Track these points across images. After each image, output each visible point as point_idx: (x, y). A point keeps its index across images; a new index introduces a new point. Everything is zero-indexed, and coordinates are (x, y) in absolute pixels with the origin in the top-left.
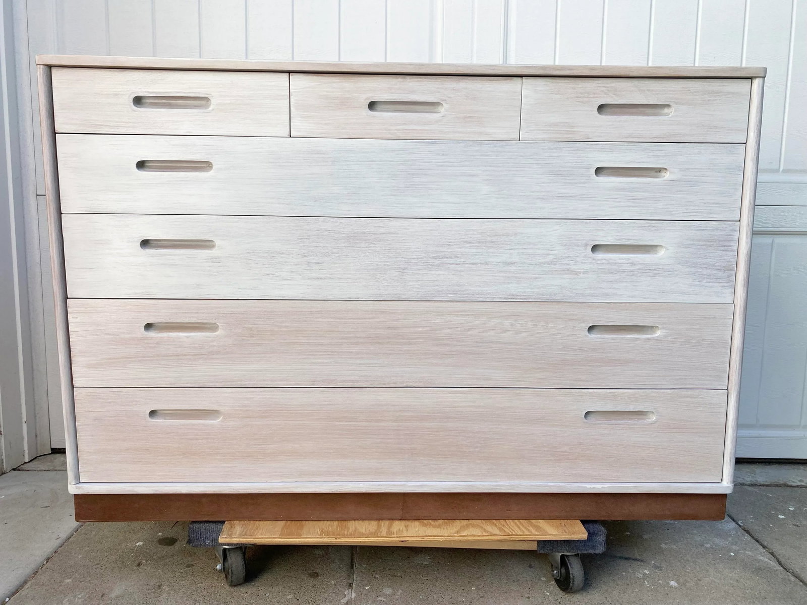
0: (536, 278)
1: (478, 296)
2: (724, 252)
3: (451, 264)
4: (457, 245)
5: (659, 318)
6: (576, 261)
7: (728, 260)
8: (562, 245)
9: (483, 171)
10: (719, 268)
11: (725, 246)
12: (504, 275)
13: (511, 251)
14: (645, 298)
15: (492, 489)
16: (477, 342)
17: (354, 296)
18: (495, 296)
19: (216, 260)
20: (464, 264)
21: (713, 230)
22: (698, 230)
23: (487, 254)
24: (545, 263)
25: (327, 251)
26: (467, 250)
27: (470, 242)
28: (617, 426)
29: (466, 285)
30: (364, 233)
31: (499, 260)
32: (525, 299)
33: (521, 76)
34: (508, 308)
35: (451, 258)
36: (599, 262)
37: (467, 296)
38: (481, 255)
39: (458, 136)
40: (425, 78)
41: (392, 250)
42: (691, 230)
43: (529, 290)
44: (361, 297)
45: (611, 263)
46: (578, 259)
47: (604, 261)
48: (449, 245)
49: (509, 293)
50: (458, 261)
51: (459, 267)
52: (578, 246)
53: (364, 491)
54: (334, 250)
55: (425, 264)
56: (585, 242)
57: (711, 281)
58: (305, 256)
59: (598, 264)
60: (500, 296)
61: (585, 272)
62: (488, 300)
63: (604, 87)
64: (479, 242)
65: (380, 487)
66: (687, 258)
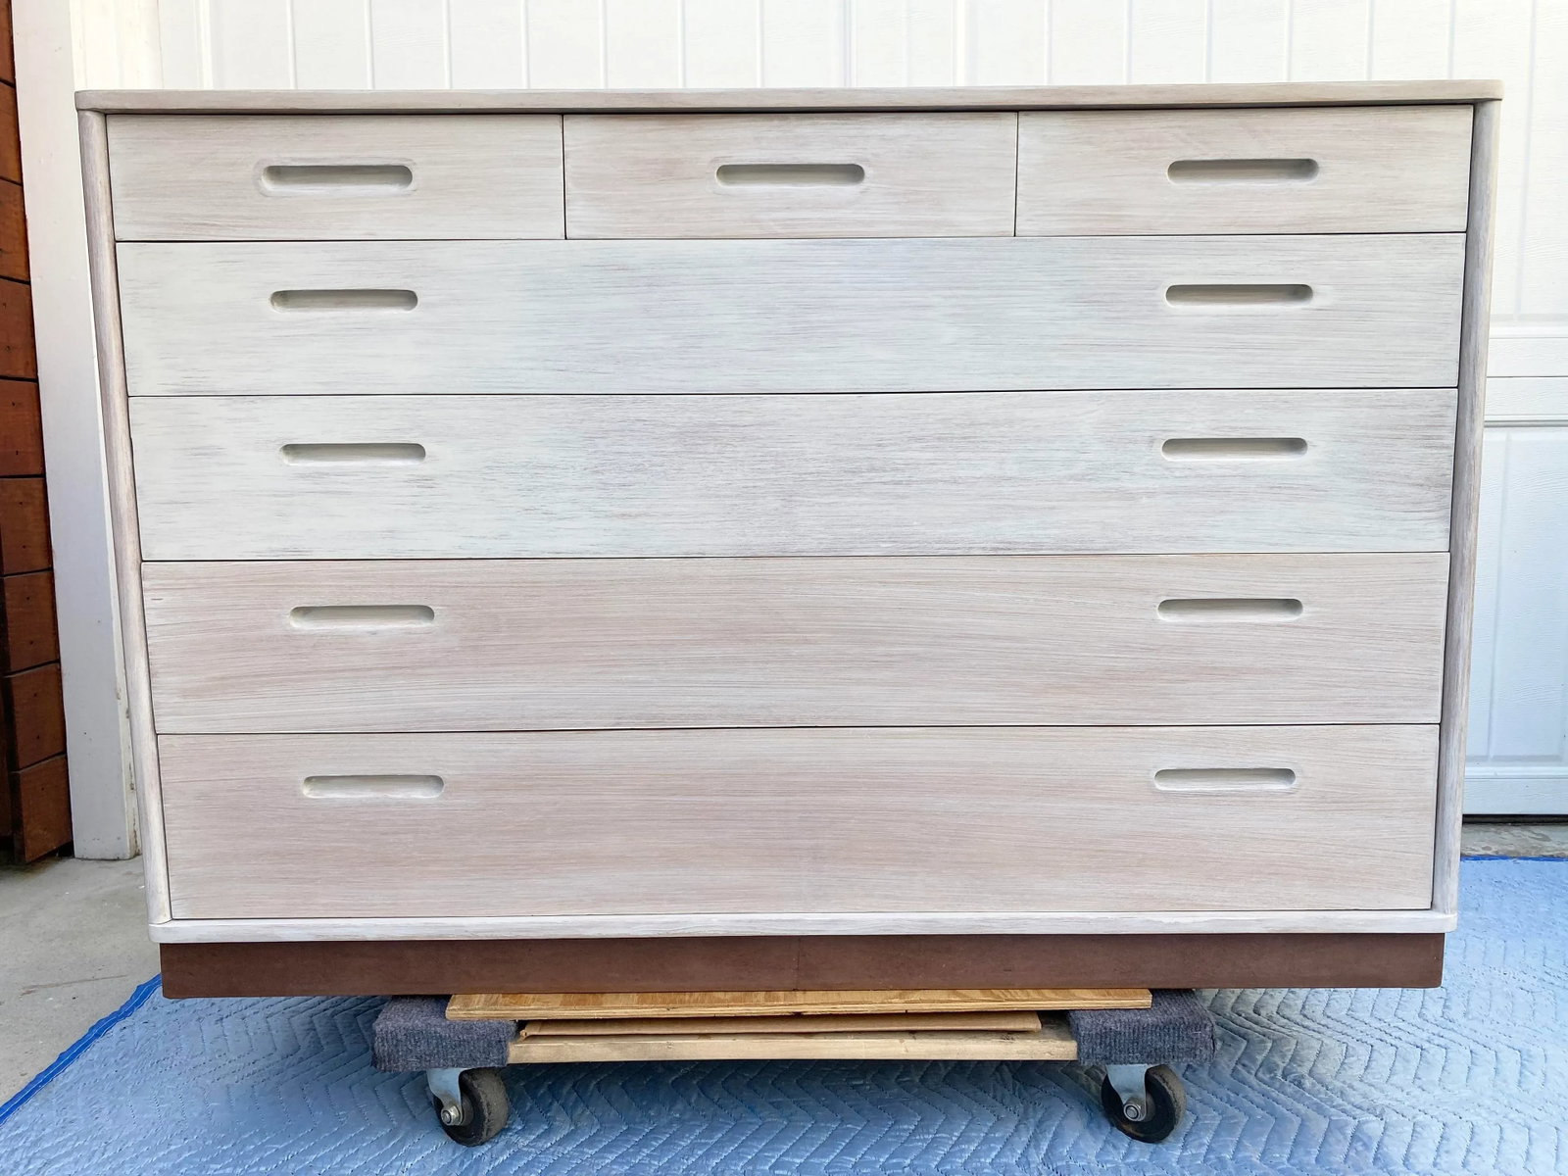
0: (1053, 508)
1: (938, 545)
2: (1429, 451)
3: (884, 483)
4: (896, 444)
5: (1301, 583)
6: (1133, 474)
7: (1436, 465)
8: (1103, 442)
9: (945, 297)
10: (1421, 482)
11: (1429, 438)
12: (991, 502)
13: (1003, 455)
14: (1271, 544)
15: (973, 927)
16: (939, 637)
17: (695, 550)
18: (971, 545)
19: (426, 482)
20: (909, 483)
21: (1404, 407)
22: (1373, 407)
23: (956, 462)
24: (1071, 477)
25: (639, 460)
26: (916, 454)
27: (918, 439)
28: (1219, 798)
29: (915, 523)
30: (713, 425)
31: (978, 474)
32: (1034, 550)
33: (1016, 110)
34: (999, 568)
35: (885, 471)
36: (1177, 474)
37: (917, 545)
38: (944, 464)
39: (890, 229)
40: (827, 118)
41: (768, 458)
42: (1360, 407)
43: (1040, 532)
44: (708, 550)
45: (1202, 476)
46: (1136, 469)
47: (1187, 473)
48: (880, 445)
49: (999, 539)
50: (899, 477)
51: (900, 490)
52: (1135, 442)
53: (721, 932)
54: (657, 460)
55: (834, 483)
56: (1148, 434)
57: (1403, 507)
58: (597, 472)
59: (1176, 477)
60: (982, 545)
61: (1150, 494)
62: (958, 552)
63: (1180, 127)
64: (939, 439)
65: (752, 925)
66: (1353, 463)
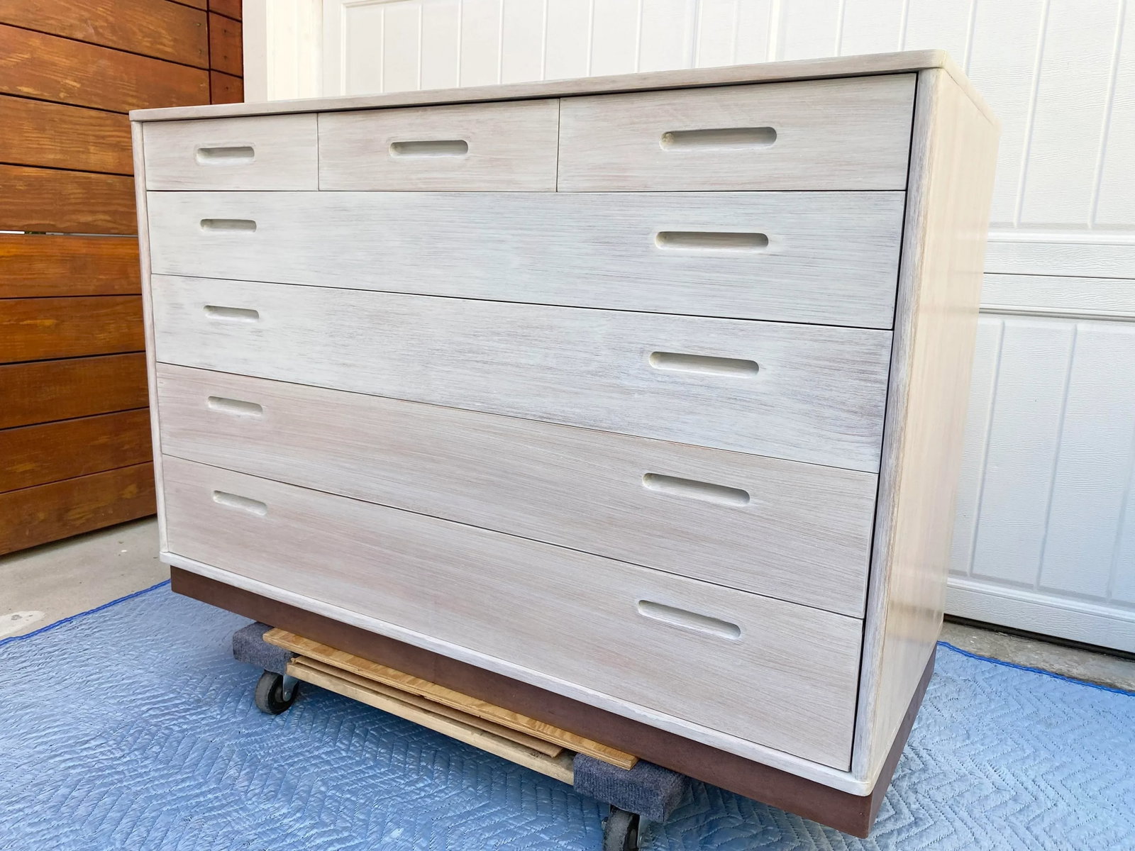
0: (576, 393)
1: (508, 409)
2: (863, 383)
3: (477, 362)
4: (484, 336)
5: (747, 477)
6: (629, 375)
7: (869, 397)
8: (609, 349)
9: (513, 235)
10: (854, 409)
11: (863, 372)
12: (539, 383)
13: (547, 351)
14: (726, 443)
15: (517, 675)
16: (505, 472)
17: (378, 391)
18: (527, 412)
19: (258, 332)
20: (492, 363)
21: (843, 343)
22: (816, 341)
23: (518, 352)
24: (589, 372)
25: (351, 331)
26: (495, 344)
27: (498, 334)
29: (495, 392)
30: (386, 312)
31: (531, 362)
32: (564, 421)
33: (558, 97)
34: (542, 431)
35: (478, 353)
36: (659, 379)
37: (495, 407)
38: (512, 353)
39: (484, 186)
40: (447, 109)
41: (415, 337)
42: (805, 340)
43: (569, 409)
44: (386, 393)
45: (676, 383)
46: (631, 372)
47: (667, 379)
48: (474, 335)
49: (544, 410)
50: (486, 358)
51: (486, 367)
52: (631, 351)
54: (360, 331)
55: (450, 358)
56: (640, 346)
57: (839, 429)
58: (332, 336)
59: (658, 381)
60: (533, 413)
61: (641, 392)
62: (519, 415)
63: (668, 104)
64: (509, 335)
66: (796, 386)
